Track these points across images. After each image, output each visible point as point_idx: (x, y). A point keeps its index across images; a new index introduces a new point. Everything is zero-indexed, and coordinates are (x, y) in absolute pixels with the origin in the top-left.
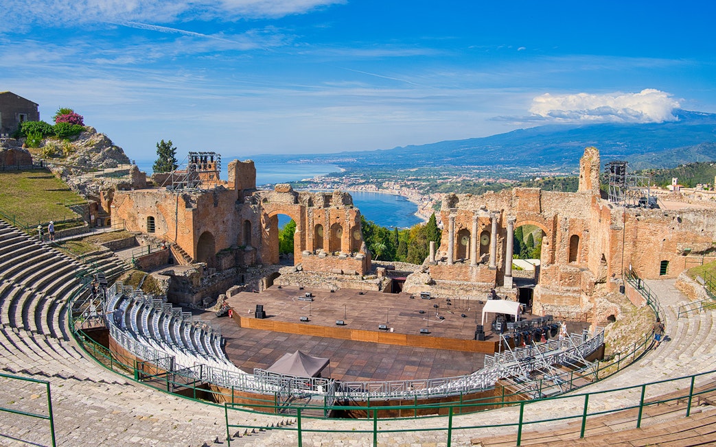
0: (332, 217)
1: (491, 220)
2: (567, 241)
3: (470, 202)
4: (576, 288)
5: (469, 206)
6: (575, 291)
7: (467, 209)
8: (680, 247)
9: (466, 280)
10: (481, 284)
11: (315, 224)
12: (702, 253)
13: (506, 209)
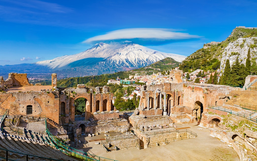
0: (104, 97)
1: (159, 93)
2: (177, 98)
3: (151, 88)
4: (184, 113)
5: (151, 89)
6: (184, 114)
7: (150, 90)
8: (219, 97)
9: (154, 115)
10: (158, 115)
11: (97, 100)
12: (224, 98)
13: (161, 89)
